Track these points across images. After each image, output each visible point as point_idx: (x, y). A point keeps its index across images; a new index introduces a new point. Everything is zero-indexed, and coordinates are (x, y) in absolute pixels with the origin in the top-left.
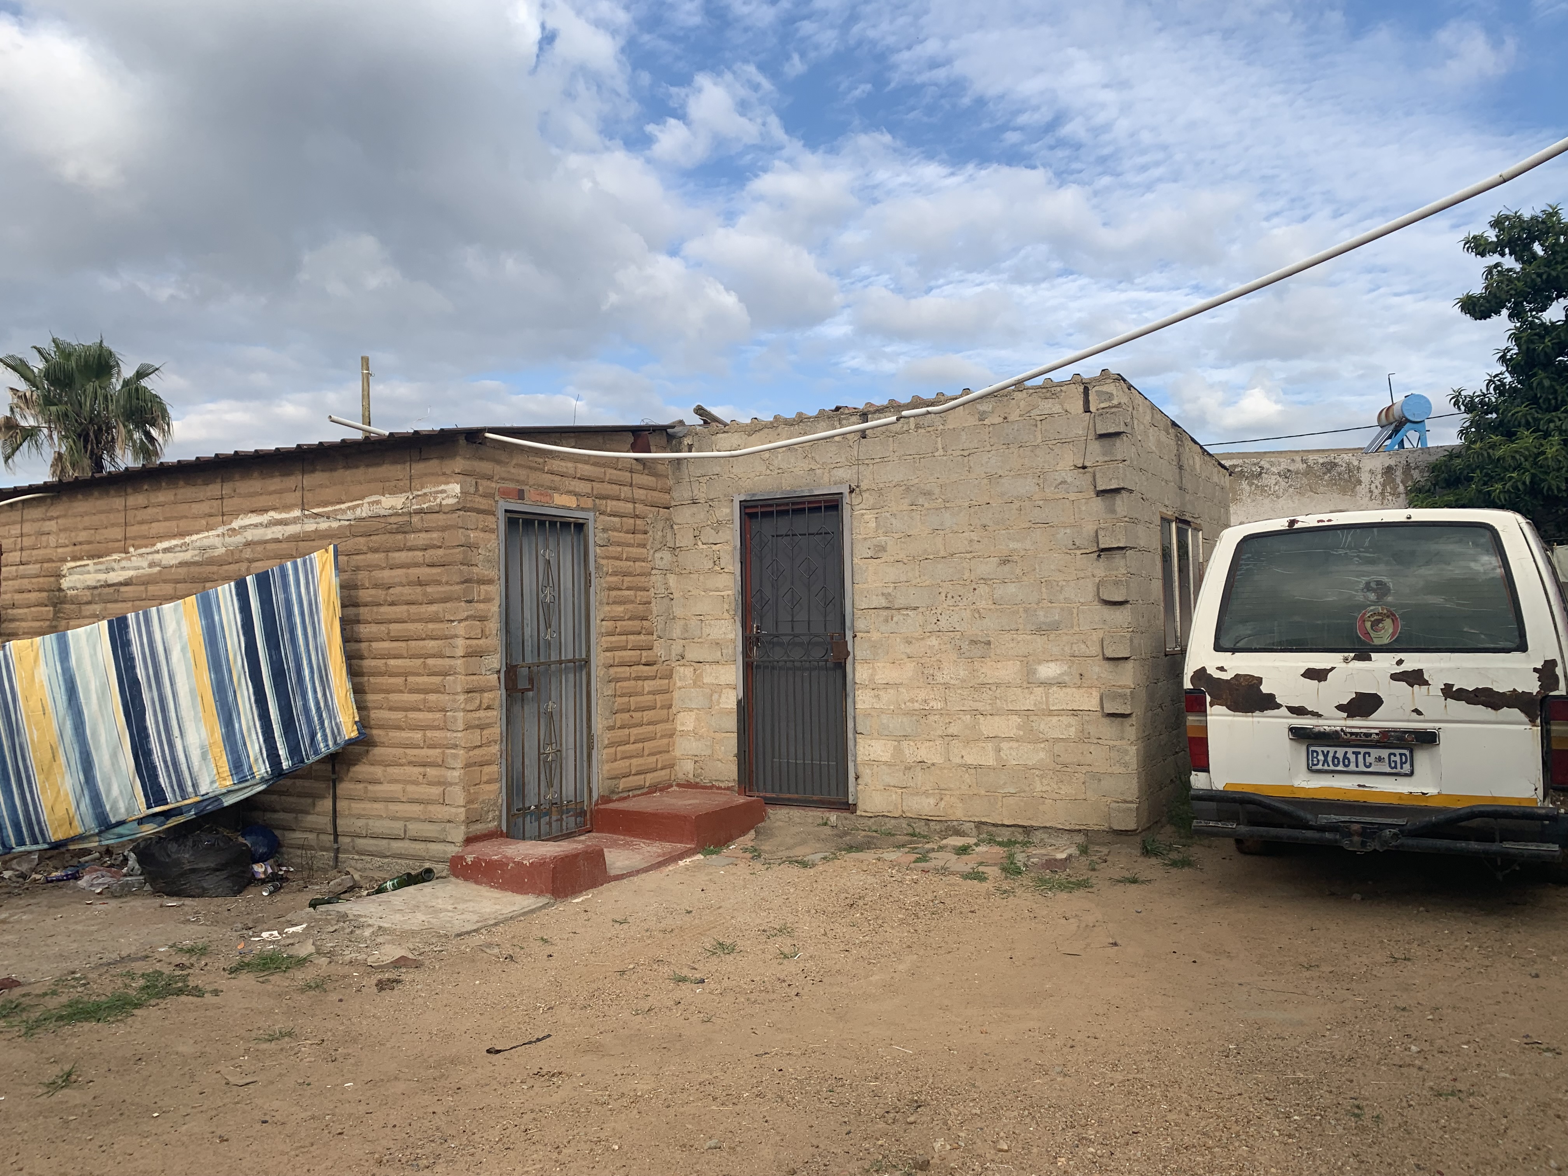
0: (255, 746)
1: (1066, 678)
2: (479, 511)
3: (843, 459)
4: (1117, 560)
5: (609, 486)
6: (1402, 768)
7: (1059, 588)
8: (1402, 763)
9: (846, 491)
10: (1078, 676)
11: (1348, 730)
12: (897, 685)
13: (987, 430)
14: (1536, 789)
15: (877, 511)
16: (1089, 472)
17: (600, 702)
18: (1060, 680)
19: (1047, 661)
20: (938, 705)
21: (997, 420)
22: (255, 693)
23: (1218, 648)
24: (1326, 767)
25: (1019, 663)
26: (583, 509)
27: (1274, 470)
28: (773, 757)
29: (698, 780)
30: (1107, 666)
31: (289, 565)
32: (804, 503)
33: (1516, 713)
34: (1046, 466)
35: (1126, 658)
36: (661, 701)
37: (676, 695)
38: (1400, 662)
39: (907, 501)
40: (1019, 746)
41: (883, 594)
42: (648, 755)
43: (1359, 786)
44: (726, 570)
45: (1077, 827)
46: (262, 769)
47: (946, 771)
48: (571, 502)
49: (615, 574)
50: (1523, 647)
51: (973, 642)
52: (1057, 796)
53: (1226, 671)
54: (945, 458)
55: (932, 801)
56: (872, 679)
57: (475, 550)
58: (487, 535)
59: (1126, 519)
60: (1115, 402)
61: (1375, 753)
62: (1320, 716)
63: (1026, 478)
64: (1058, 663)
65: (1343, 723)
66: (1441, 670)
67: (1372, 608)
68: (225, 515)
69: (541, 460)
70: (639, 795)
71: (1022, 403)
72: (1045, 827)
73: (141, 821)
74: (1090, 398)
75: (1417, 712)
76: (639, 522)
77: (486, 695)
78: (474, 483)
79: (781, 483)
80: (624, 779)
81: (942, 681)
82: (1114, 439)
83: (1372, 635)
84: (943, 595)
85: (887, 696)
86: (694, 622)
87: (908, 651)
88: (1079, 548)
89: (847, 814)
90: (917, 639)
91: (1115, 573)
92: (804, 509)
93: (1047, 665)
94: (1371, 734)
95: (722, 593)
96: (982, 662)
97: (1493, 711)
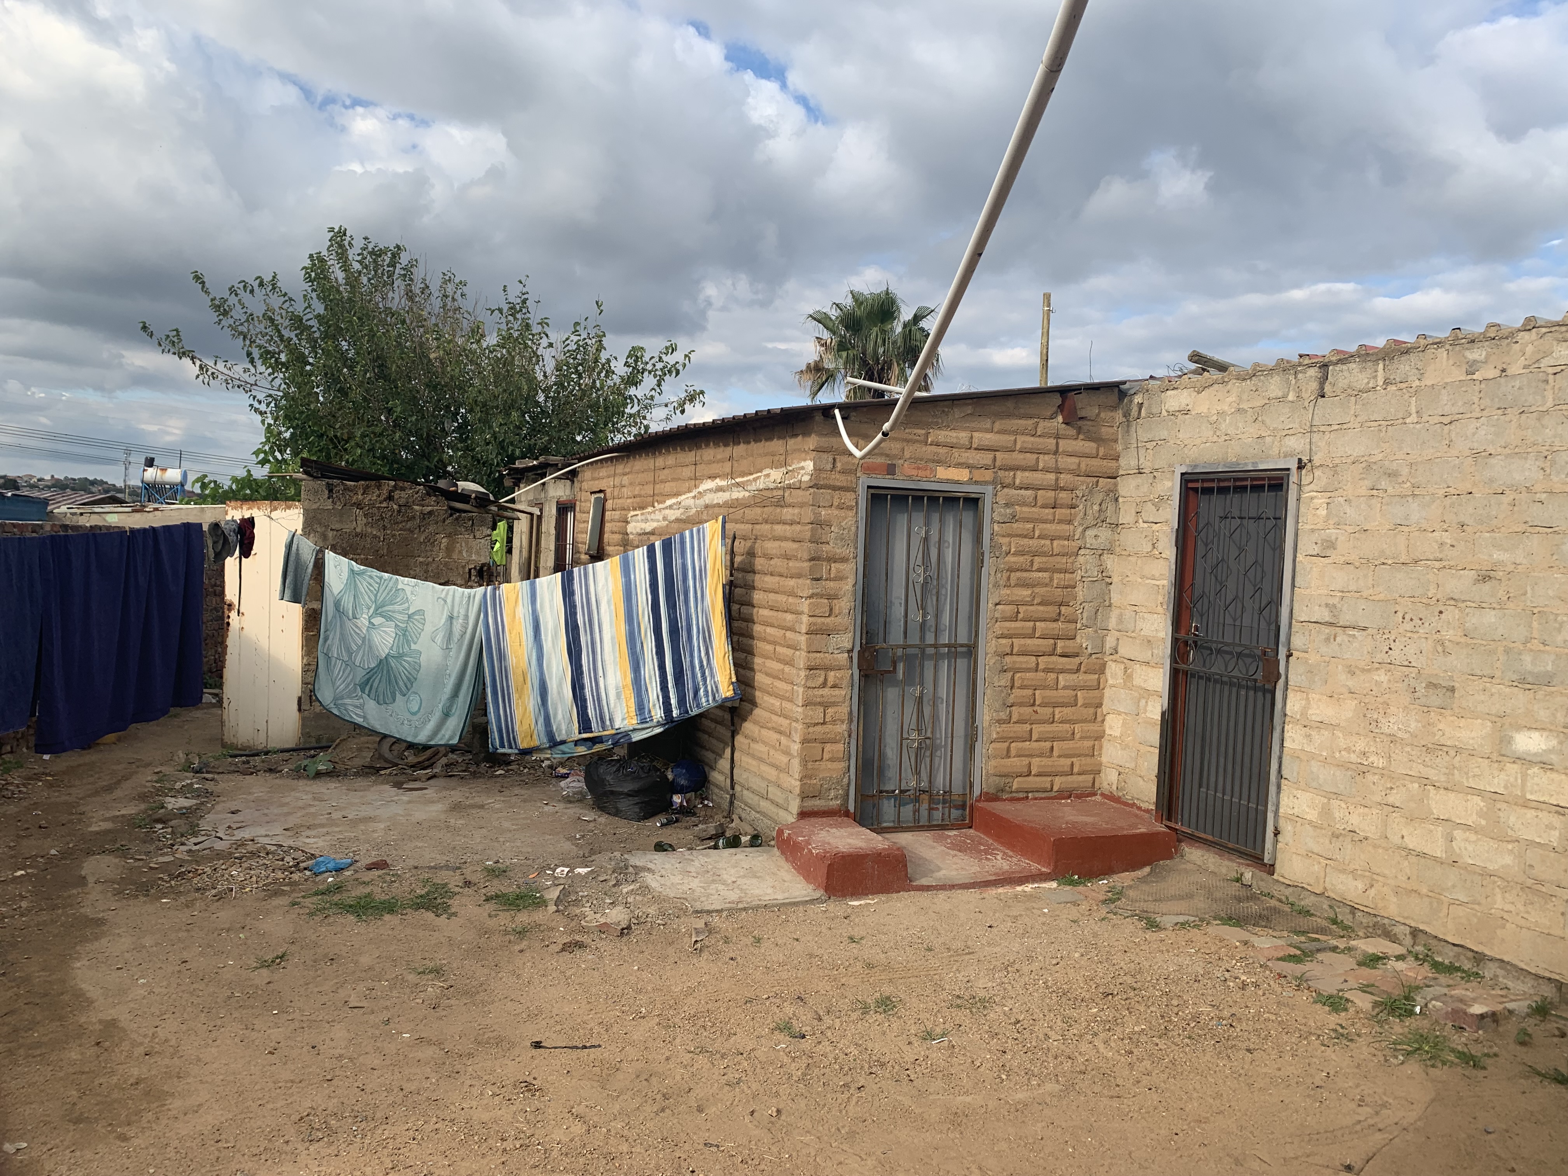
0: (654, 694)
1: (1554, 758)
2: (835, 488)
3: (1296, 425)
5: (1021, 456)
7: (1557, 625)
9: (1293, 466)
12: (1333, 727)
13: (1477, 388)
15: (1329, 494)
17: (988, 692)
18: (1544, 759)
19: (1530, 729)
20: (1379, 762)
21: (1491, 373)
22: (656, 646)
25: (1489, 724)
26: (976, 483)
28: (1200, 787)
29: (1121, 794)
31: (687, 533)
32: (1246, 479)
34: (1557, 443)
36: (1084, 698)
37: (1107, 692)
39: (1368, 483)
40: (1478, 839)
41: (1327, 605)
42: (1059, 756)
44: (1163, 555)
45: (1547, 975)
46: (658, 714)
47: (1380, 851)
48: (963, 475)
49: (1020, 553)
51: (1432, 685)
52: (1523, 923)
54: (1418, 426)
55: (1360, 885)
56: (1304, 713)
57: (827, 528)
58: (842, 513)
63: (1526, 459)
64: (1545, 734)
68: (696, 479)
69: (923, 432)
70: (1041, 799)
71: (1529, 349)
72: (1502, 961)
73: (577, 743)
76: (1063, 495)
77: (832, 673)
78: (831, 459)
79: (1227, 453)
80: (1019, 779)
81: (1387, 731)
84: (1400, 614)
85: (1320, 738)
86: (1128, 613)
87: (1350, 683)
89: (1264, 875)
90: (1363, 670)
92: (1246, 487)
93: (1528, 733)
95: (1158, 583)
96: (1441, 714)
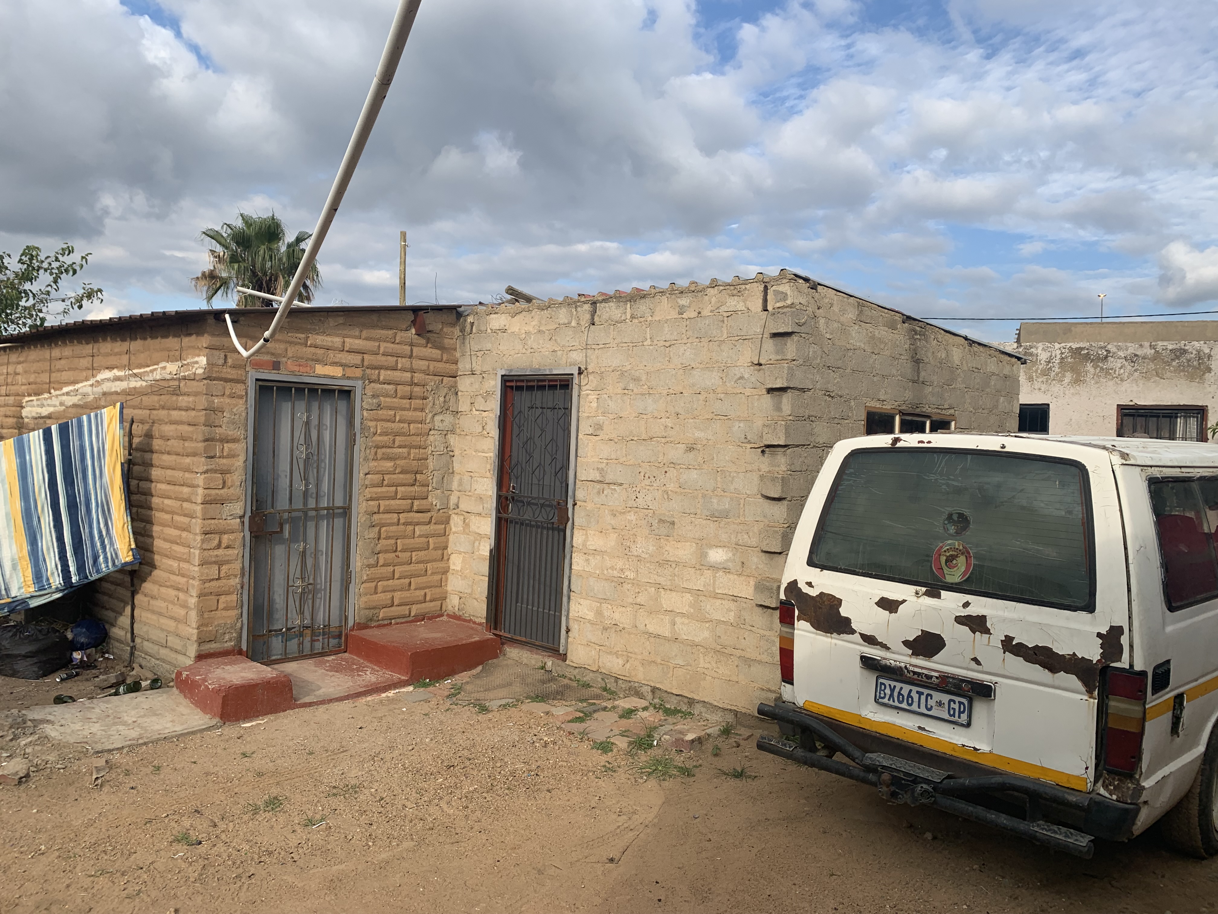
0: (52, 561)
1: (730, 565)
2: (226, 380)
3: (577, 344)
4: (779, 457)
5: (384, 358)
6: (959, 717)
7: (730, 479)
8: (960, 713)
9: (576, 372)
10: (740, 564)
11: (911, 668)
12: (602, 553)
13: (684, 324)
14: (1087, 768)
15: (598, 392)
16: (763, 369)
17: (360, 543)
18: (725, 566)
19: (717, 547)
20: (631, 575)
21: (692, 314)
22: (54, 520)
23: (811, 563)
24: (891, 702)
25: (694, 545)
26: (349, 378)
27: (1121, 354)
28: (517, 602)
29: (461, 613)
30: (764, 557)
31: (85, 418)
32: (545, 381)
33: (1072, 680)
34: (729, 362)
35: (780, 553)
36: (435, 543)
37: (451, 538)
38: (966, 605)
39: (621, 385)
40: (690, 622)
41: (598, 469)
42: (415, 589)
43: (920, 728)
44: (490, 435)
45: (729, 707)
46: (57, 581)
47: (632, 636)
48: (338, 372)
49: (384, 434)
50: (1090, 608)
51: (661, 521)
52: (715, 675)
53: (813, 587)
54: (651, 347)
55: (621, 662)
56: (584, 545)
57: (220, 414)
58: (234, 401)
59: (790, 418)
60: (789, 302)
61: (937, 696)
62: (888, 648)
63: (712, 371)
64: (725, 549)
65: (907, 659)
66: (1004, 620)
67: (949, 542)
68: (94, 369)
69: (303, 336)
70: (402, 623)
71: (714, 300)
72: (704, 702)
74: (768, 297)
75: (975, 660)
76: (417, 389)
77: (226, 536)
78: (222, 356)
79: (532, 361)
80: (385, 610)
81: (636, 554)
82: (785, 338)
83: (945, 572)
84: (642, 474)
85: (594, 561)
86: (466, 478)
87: (613, 522)
88: (749, 442)
89: (560, 662)
90: (621, 513)
91: (777, 469)
92: (545, 386)
93: (715, 550)
94: (932, 677)
95: (487, 455)
96: (667, 540)
97: (1050, 674)
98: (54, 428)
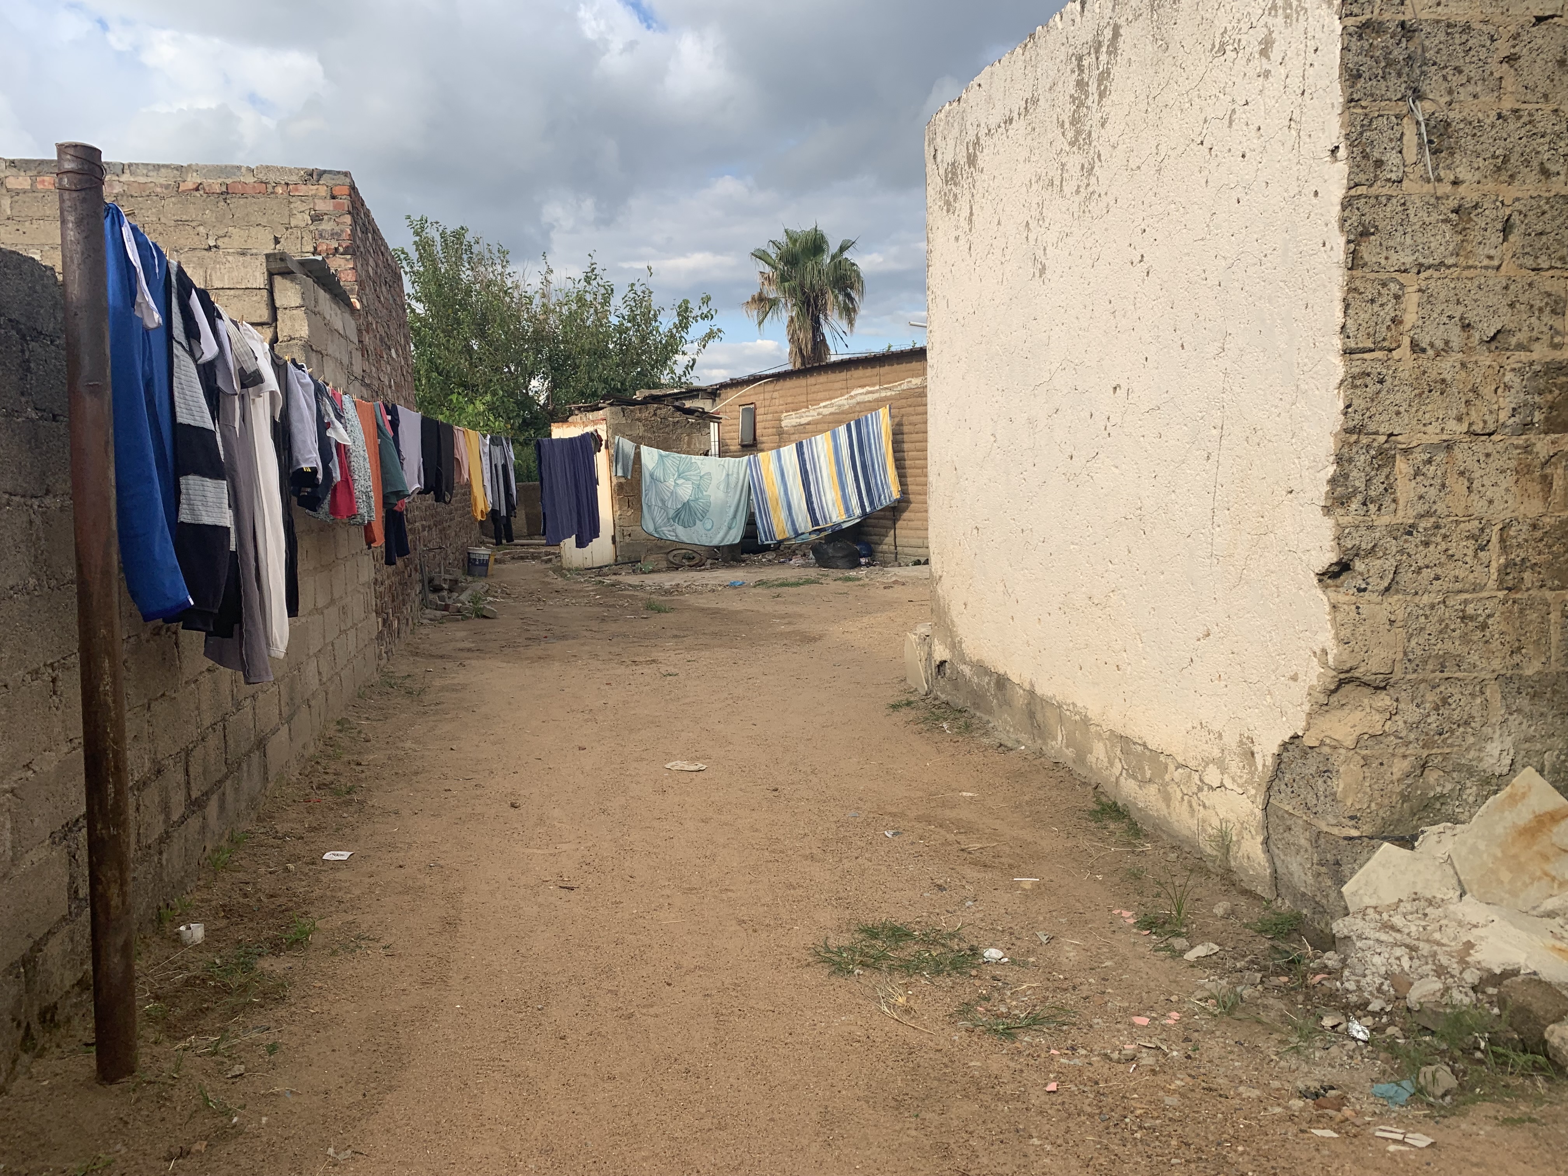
0: (854, 501)
22: (854, 476)
31: (870, 415)
46: (858, 512)
68: (848, 389)
73: (810, 533)
98: (852, 423)
